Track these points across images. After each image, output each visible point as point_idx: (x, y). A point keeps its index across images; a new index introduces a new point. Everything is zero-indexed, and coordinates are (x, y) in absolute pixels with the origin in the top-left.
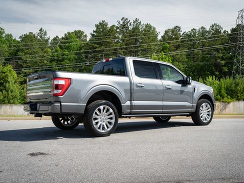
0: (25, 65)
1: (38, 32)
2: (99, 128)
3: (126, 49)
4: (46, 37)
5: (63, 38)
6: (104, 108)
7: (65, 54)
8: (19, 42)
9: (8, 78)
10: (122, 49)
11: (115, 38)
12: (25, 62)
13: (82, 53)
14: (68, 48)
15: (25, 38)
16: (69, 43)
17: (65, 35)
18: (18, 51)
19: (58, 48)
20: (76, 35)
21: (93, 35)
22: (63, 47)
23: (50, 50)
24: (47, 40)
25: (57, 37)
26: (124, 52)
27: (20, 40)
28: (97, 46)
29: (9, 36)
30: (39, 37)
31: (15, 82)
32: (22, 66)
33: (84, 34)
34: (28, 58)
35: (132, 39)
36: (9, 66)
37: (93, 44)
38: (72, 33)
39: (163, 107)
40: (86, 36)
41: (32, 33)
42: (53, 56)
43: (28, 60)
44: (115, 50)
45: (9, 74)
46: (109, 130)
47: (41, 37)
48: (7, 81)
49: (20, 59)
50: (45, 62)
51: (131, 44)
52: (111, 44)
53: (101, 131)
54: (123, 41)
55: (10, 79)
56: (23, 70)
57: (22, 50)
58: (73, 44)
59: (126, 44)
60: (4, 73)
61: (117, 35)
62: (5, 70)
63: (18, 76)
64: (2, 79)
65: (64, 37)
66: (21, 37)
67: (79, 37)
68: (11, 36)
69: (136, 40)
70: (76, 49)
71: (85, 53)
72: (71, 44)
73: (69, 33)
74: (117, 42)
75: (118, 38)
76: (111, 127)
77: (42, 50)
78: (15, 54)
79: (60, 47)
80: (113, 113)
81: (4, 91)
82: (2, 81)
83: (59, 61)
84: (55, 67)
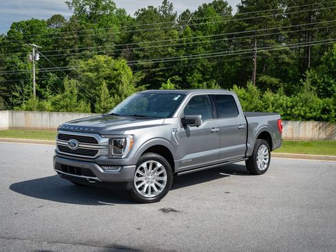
0: (141, 54)
1: (161, 5)
3: (292, 29)
4: (173, 12)
5: (196, 13)
7: (199, 39)
8: (134, 20)
9: (121, 77)
10: (286, 29)
11: (276, 12)
12: (142, 50)
13: (222, 37)
14: (203, 29)
15: (143, 14)
16: (205, 21)
17: (200, 8)
18: (132, 34)
19: (189, 29)
20: (215, 8)
21: (240, 8)
22: (196, 27)
23: (177, 32)
24: (173, 18)
25: (187, 10)
26: (288, 34)
27: (135, 17)
28: (247, 25)
29: (122, 11)
30: (161, 12)
31: (130, 82)
32: (137, 57)
33: (228, 6)
34: (146, 44)
35: (303, 13)
36: (123, 60)
37: (241, 23)
38: (210, 5)
40: (230, 9)
41: (152, 7)
42: (181, 42)
43: (147, 47)
44: (275, 31)
45: (122, 72)
47: (164, 12)
48: (120, 82)
49: (135, 46)
50: (170, 49)
51: (301, 19)
52: (269, 22)
54: (289, 16)
55: (124, 79)
56: (140, 62)
57: (139, 34)
58: (210, 23)
59: (294, 22)
60: (117, 70)
61: (280, 6)
62: (117, 66)
63: (134, 73)
64: (114, 78)
65: (198, 10)
66: (137, 13)
67: (219, 11)
68: (123, 11)
69: (311, 13)
70: (214, 30)
71: (229, 36)
72: (207, 23)
73: (205, 5)
74: (280, 18)
75: (281, 11)
77: (165, 33)
78: (129, 39)
79: (192, 28)
81: (116, 96)
82: (114, 82)
83: (190, 49)
84: (183, 58)
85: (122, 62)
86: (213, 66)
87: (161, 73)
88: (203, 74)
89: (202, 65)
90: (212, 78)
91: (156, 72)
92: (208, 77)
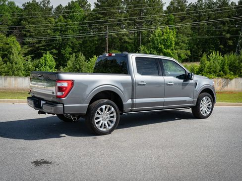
0: (28, 34)
2: (101, 127)
3: (130, 20)
4: (50, 6)
5: (66, 7)
6: (106, 107)
7: (69, 24)
8: (21, 10)
9: (12, 50)
10: (126, 20)
11: (119, 8)
12: (29, 31)
13: (85, 24)
14: (72, 18)
15: (28, 6)
16: (73, 12)
17: (69, 4)
18: (21, 20)
19: (62, 17)
20: (79, 4)
21: (97, 5)
22: (67, 16)
23: (53, 20)
24: (51, 9)
25: (60, 5)
26: (128, 23)
27: (23, 8)
28: (101, 16)
30: (41, 5)
31: (19, 53)
32: (25, 36)
33: (88, 3)
34: (32, 27)
35: (136, 10)
36: (13, 37)
37: (97, 15)
38: (76, 2)
39: (164, 103)
40: (89, 5)
41: (35, 1)
42: (57, 26)
43: (32, 29)
44: (120, 21)
45: (12, 46)
46: (110, 128)
47: (44, 5)
48: (11, 53)
49: (23, 28)
50: (49, 31)
51: (135, 14)
52: (115, 15)
53: (102, 129)
54: (128, 11)
55: (14, 51)
56: (27, 40)
57: (26, 20)
58: (76, 14)
59: (131, 15)
60: (8, 44)
61: (122, 5)
62: (9, 41)
63: (22, 47)
64: (6, 50)
65: (67, 5)
66: (24, 5)
67: (83, 6)
68: (13, 3)
69: (141, 11)
70: (79, 19)
71: (89, 23)
72: (74, 13)
73: (72, 2)
74: (122, 13)
75: (122, 8)
76: (112, 125)
77: (46, 19)
78: (18, 23)
79: (64, 17)
80: (115, 112)
81: (8, 63)
82: (6, 53)
83: (63, 31)
84: (59, 37)
85: (12, 39)
86: (79, 43)
87: (42, 48)
88: (73, 49)
89: (72, 42)
90: (79, 51)
91: (39, 47)
92: (76, 50)
